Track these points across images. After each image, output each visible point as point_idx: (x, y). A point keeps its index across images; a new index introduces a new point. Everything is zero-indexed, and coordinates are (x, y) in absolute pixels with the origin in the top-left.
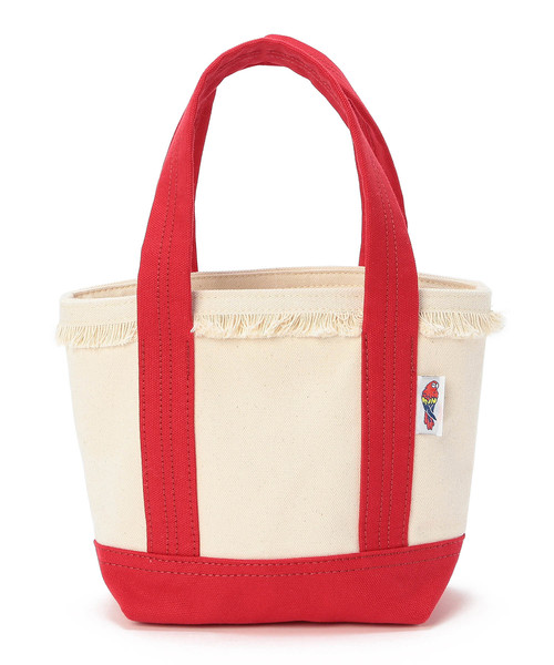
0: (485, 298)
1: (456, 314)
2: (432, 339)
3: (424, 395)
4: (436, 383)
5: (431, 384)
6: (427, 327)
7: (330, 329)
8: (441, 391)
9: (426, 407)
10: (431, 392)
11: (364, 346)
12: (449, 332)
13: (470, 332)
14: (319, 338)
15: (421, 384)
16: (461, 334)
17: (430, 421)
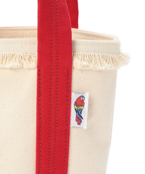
0: (117, 45)
1: (96, 55)
2: (82, 71)
3: (76, 104)
4: (83, 97)
5: (80, 97)
6: (77, 63)
7: (17, 64)
8: (86, 102)
9: (77, 111)
10: (80, 102)
11: (39, 74)
12: (92, 66)
13: (106, 66)
14: (11, 69)
15: (74, 97)
16: (99, 68)
17: (79, 119)
